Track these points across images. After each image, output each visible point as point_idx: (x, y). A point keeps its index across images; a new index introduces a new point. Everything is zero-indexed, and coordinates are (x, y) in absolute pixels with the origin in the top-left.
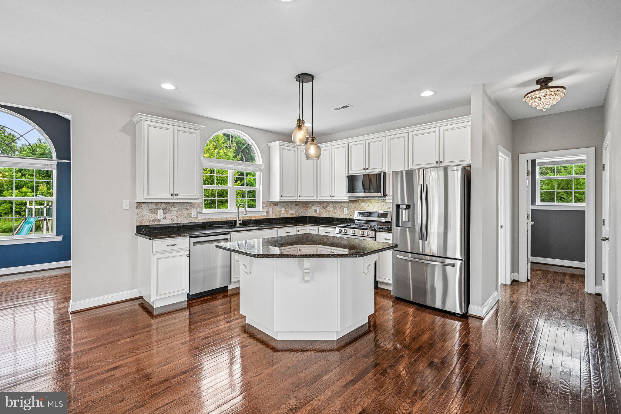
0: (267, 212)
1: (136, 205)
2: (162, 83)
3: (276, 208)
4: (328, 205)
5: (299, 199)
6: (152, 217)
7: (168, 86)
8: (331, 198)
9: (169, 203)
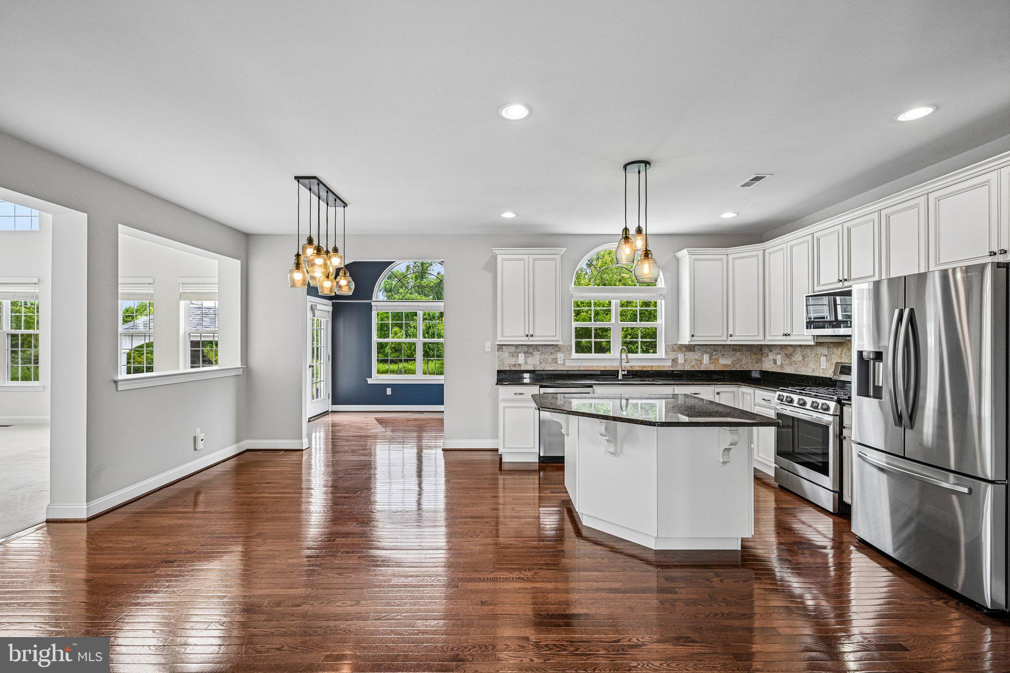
0: (674, 361)
1: (497, 347)
2: (503, 213)
3: (691, 355)
4: (795, 351)
5: (731, 341)
6: (513, 361)
7: (508, 215)
8: (785, 338)
9: (531, 345)
